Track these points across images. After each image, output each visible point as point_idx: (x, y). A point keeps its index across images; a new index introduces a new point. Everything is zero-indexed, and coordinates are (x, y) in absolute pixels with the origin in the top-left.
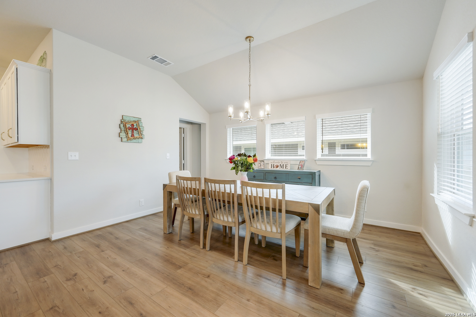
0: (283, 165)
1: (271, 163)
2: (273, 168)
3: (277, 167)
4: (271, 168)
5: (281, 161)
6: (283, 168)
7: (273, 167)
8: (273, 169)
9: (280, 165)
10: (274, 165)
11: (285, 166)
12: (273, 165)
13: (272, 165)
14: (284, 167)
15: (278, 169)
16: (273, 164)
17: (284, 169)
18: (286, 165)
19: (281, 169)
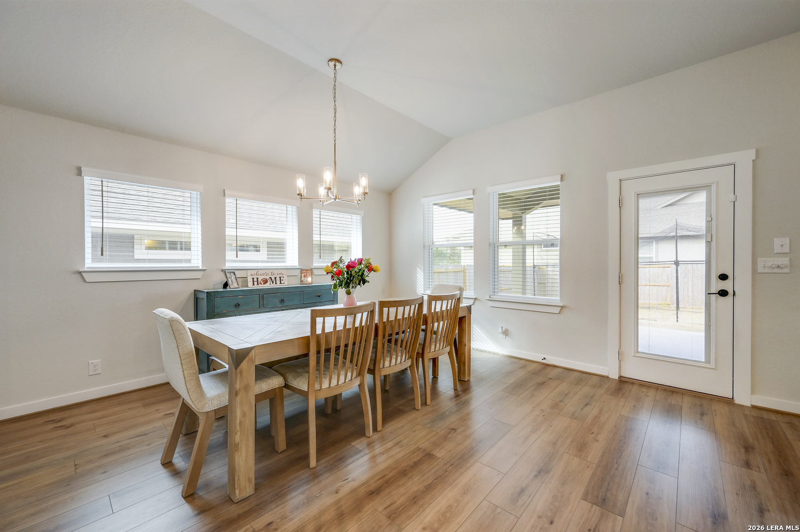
0: (275, 278)
1: (252, 275)
2: (258, 284)
3: (265, 282)
4: (254, 285)
5: (271, 271)
6: (276, 283)
7: (256, 283)
8: (256, 287)
9: (271, 278)
10: (257, 278)
11: (278, 279)
12: (255, 280)
13: (253, 279)
14: (278, 282)
15: (268, 286)
16: (255, 277)
17: (278, 285)
18: (280, 278)
19: (274, 286)
